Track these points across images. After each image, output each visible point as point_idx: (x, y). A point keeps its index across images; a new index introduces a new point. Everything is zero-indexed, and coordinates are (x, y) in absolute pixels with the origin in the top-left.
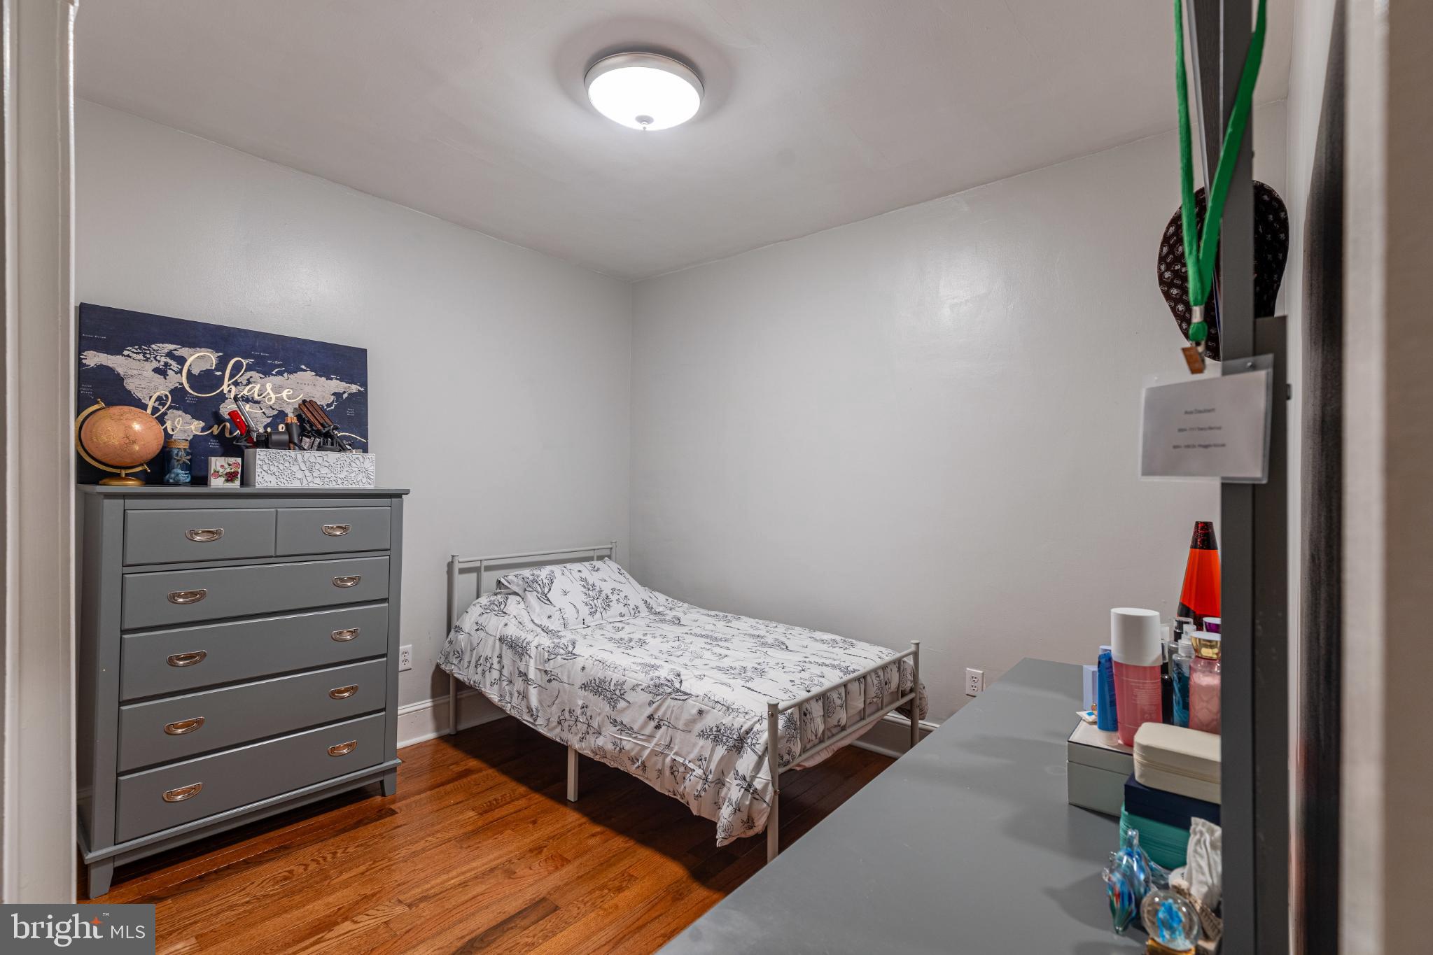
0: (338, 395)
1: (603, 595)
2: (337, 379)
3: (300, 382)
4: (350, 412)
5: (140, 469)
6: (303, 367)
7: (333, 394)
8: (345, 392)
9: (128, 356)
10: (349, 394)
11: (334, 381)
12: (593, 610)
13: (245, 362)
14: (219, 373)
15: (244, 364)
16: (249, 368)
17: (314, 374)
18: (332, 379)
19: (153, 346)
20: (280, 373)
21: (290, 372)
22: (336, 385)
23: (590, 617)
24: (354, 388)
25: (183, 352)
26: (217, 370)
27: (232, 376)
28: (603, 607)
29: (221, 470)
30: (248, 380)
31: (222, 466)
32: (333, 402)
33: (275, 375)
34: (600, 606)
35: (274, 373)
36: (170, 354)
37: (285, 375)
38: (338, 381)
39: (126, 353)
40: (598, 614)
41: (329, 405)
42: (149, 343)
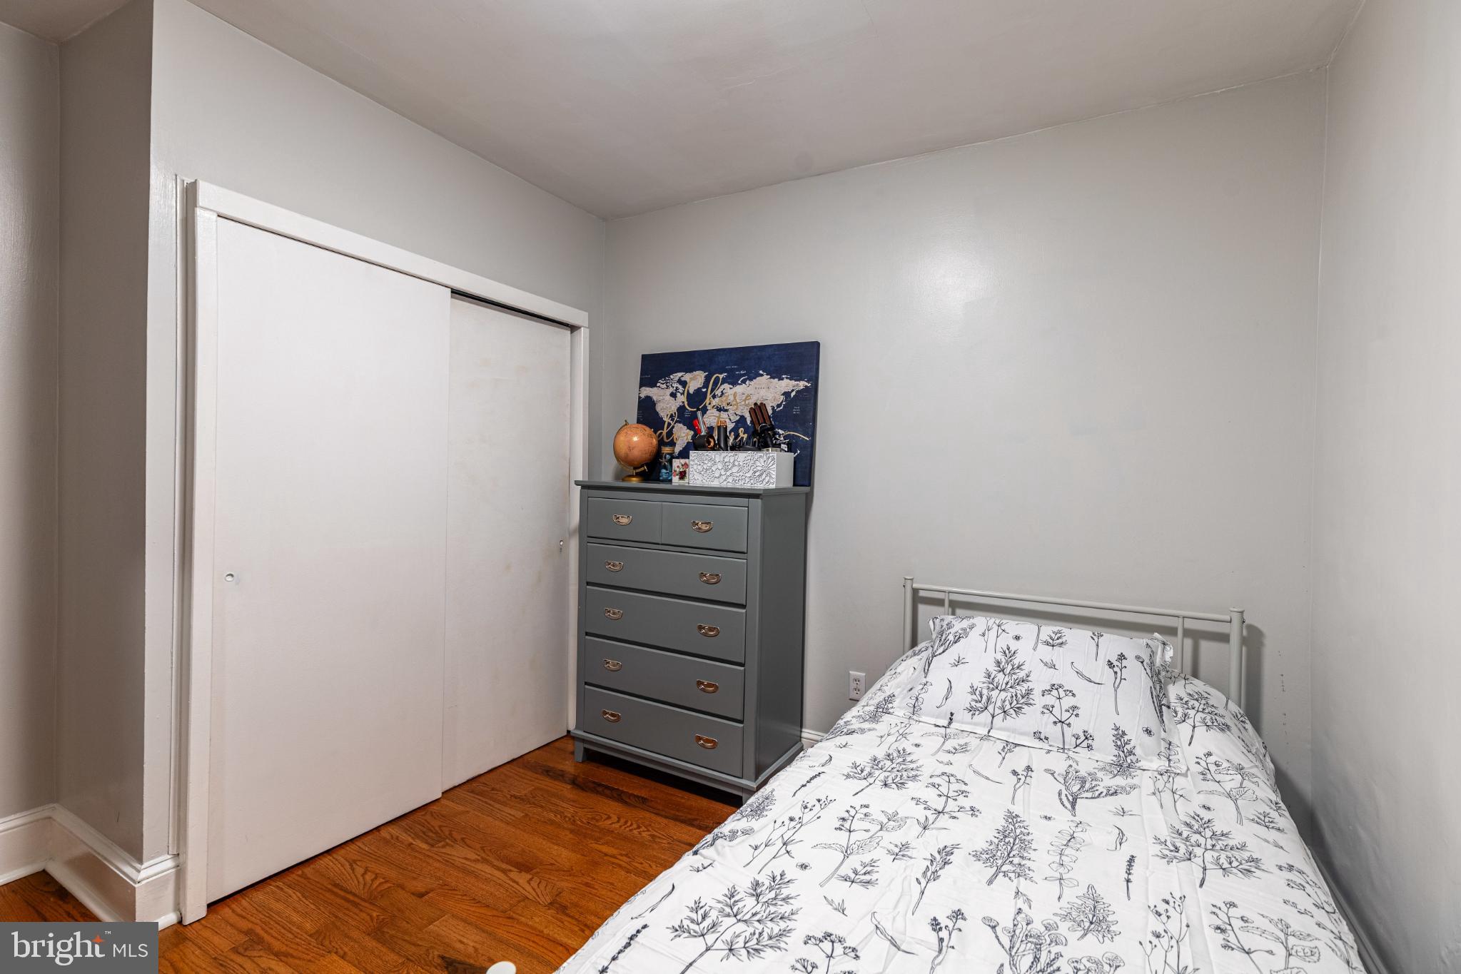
0: (787, 394)
1: (1022, 689)
2: (787, 378)
3: (757, 387)
4: (796, 410)
5: (642, 469)
6: (761, 372)
7: (783, 394)
8: (793, 390)
9: (659, 387)
10: (797, 392)
11: (785, 380)
12: (979, 705)
13: (721, 376)
14: (704, 390)
15: (721, 378)
16: (724, 381)
17: (769, 377)
18: (783, 379)
19: (671, 376)
20: (744, 382)
21: (751, 379)
22: (787, 385)
23: (968, 715)
24: (802, 384)
25: (687, 377)
26: (703, 387)
27: (712, 390)
28: (1002, 708)
29: (678, 470)
30: (722, 392)
31: (678, 467)
32: (782, 401)
33: (740, 384)
34: (999, 704)
35: (739, 382)
36: (680, 381)
37: (747, 382)
38: (788, 380)
39: (658, 385)
40: (985, 717)
41: (779, 406)
42: (669, 376)
